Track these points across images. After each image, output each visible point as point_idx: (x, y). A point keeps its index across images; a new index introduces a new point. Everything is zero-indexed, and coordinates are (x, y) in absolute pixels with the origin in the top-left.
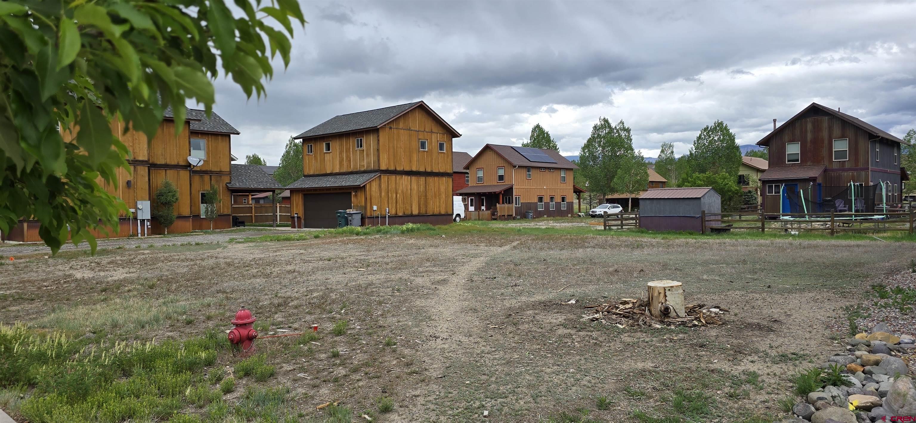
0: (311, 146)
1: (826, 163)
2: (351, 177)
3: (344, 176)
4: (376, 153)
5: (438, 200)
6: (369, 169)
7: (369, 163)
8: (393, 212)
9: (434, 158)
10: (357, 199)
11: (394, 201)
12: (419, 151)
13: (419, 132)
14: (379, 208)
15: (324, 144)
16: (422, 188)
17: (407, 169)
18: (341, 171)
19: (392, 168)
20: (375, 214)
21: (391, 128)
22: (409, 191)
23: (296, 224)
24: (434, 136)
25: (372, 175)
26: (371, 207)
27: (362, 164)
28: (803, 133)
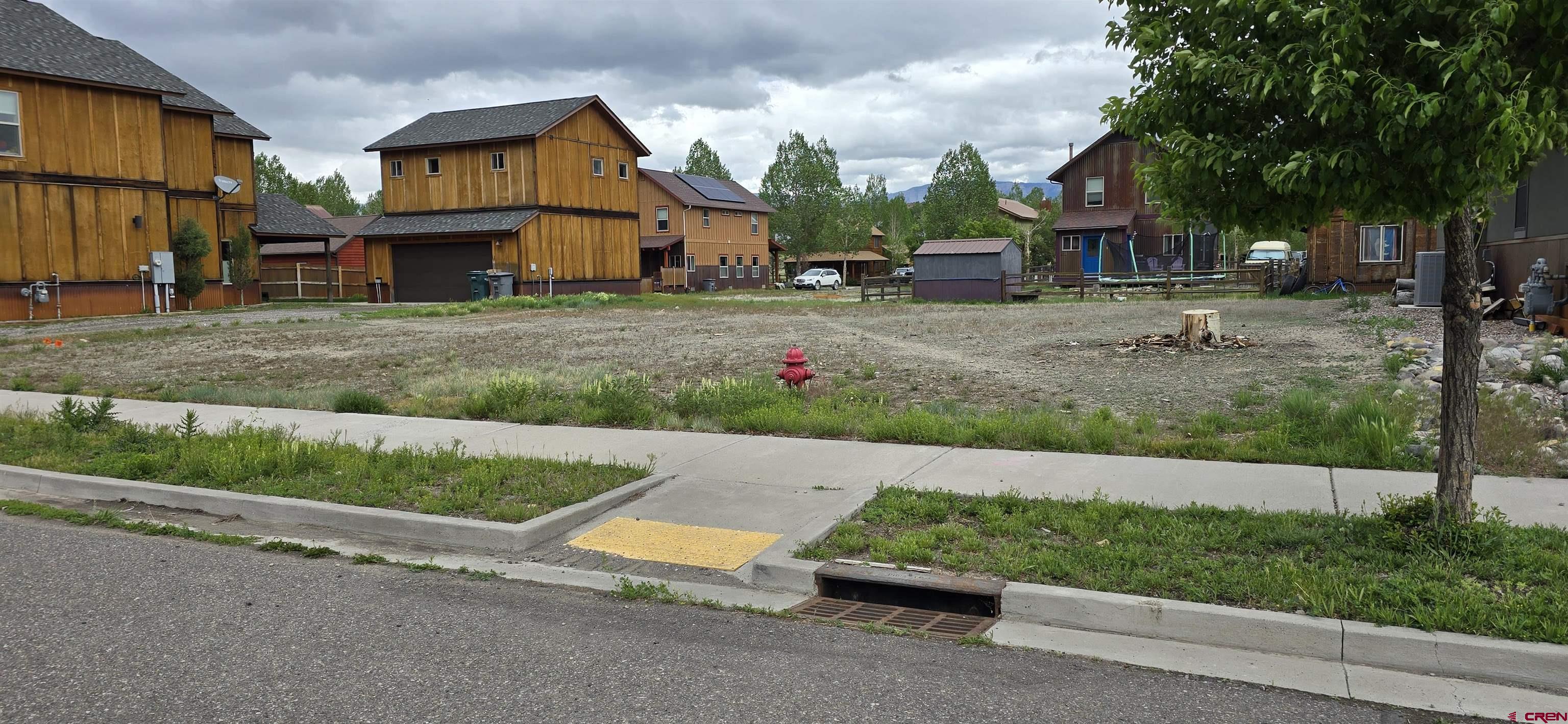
0: (399, 164)
1: (1137, 206)
2: (486, 216)
3: (469, 216)
4: (531, 177)
5: (619, 256)
6: (519, 203)
7: (517, 195)
8: (559, 275)
9: (613, 188)
10: (503, 253)
11: (560, 257)
12: (592, 177)
13: (592, 147)
14: (540, 267)
15: (426, 160)
16: (597, 238)
17: (576, 205)
18: (463, 207)
19: (555, 203)
20: (534, 278)
21: (551, 138)
22: (580, 241)
23: (379, 296)
24: (612, 152)
25: (528, 214)
26: (528, 266)
27: (504, 195)
28: (1109, 164)
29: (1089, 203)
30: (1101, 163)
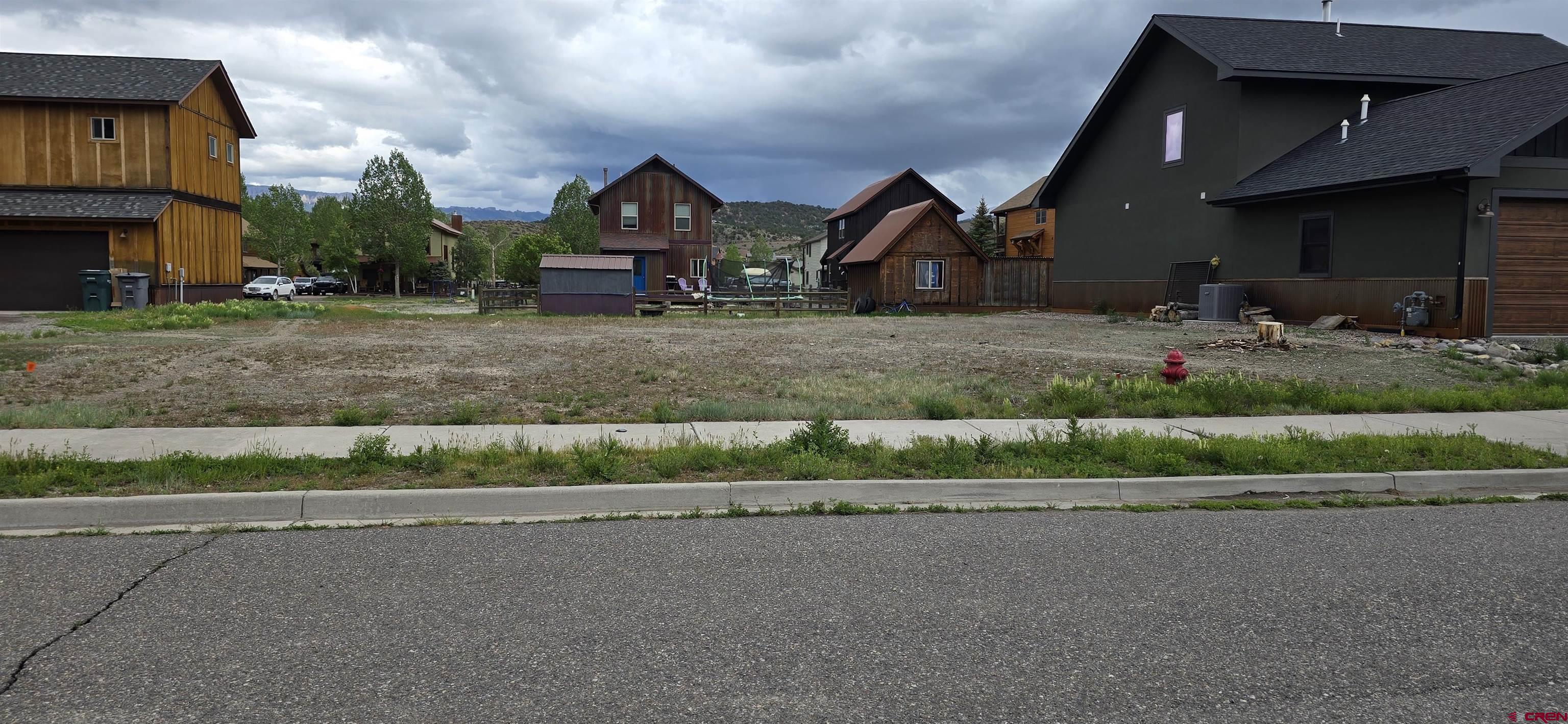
1: (667, 232)
4: (160, 153)
5: (228, 256)
6: (139, 185)
7: (133, 174)
8: (187, 278)
9: (223, 173)
10: (125, 247)
11: (187, 255)
12: (208, 159)
13: (208, 121)
14: (173, 268)
16: (213, 231)
17: (198, 191)
18: (35, 182)
19: (185, 188)
20: (168, 280)
21: (180, 107)
22: (201, 236)
24: (223, 130)
25: (160, 199)
26: (165, 266)
27: (113, 172)
28: (642, 190)
29: (624, 226)
30: (635, 191)
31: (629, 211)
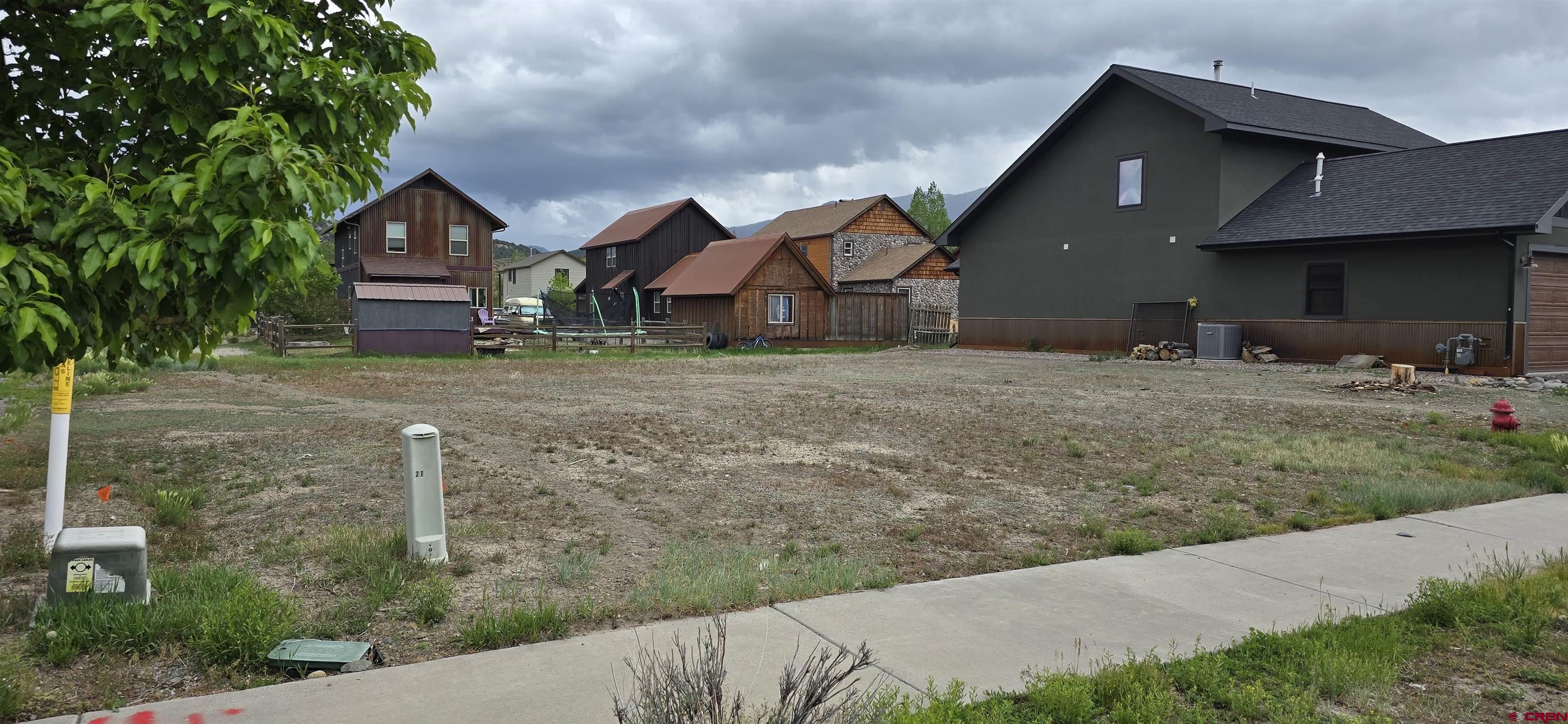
1: (441, 256)
28: (411, 208)
29: (390, 249)
30: (402, 208)
31: (396, 231)
